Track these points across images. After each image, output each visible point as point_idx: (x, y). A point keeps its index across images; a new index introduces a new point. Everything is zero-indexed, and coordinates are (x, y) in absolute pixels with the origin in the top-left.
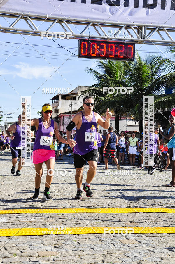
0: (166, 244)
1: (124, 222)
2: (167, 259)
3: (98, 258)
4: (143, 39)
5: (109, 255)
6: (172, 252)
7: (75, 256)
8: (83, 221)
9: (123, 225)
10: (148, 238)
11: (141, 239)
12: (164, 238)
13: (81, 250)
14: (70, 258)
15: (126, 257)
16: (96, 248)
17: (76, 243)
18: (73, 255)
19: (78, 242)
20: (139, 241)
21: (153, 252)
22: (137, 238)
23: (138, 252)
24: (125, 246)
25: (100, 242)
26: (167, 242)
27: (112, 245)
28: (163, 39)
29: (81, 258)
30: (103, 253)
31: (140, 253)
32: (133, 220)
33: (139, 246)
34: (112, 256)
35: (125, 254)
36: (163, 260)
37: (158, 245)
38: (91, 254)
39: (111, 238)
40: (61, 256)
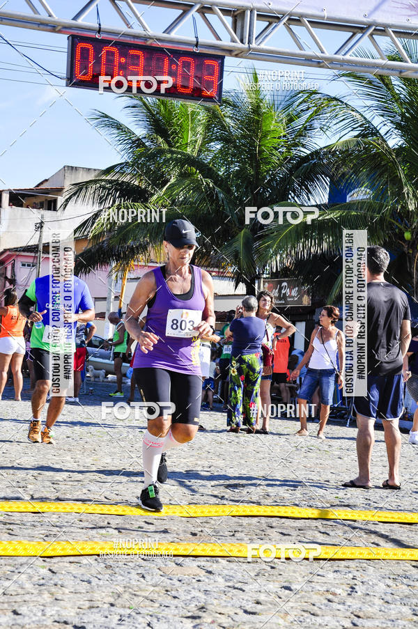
0: (275, 577)
1: (177, 534)
2: (271, 604)
3: (99, 599)
4: (246, 46)
5: (127, 594)
6: (287, 591)
7: (40, 593)
8: (64, 529)
9: (171, 540)
10: (232, 565)
11: (213, 567)
12: (273, 565)
13: (56, 585)
14: (27, 597)
15: (169, 598)
16: (95, 581)
17: (45, 572)
18: (36, 592)
19: (50, 570)
20: (210, 569)
21: (241, 589)
22: (202, 564)
23: (202, 589)
24: (171, 579)
25: (109, 571)
26: (281, 573)
27: (137, 577)
28: (301, 48)
29: (56, 599)
30: (112, 590)
31: (207, 591)
32: (202, 531)
33: (207, 580)
34: (135, 595)
35: (169, 593)
36: (261, 604)
37: (257, 578)
38: (84, 591)
39: (138, 564)
40: (4, 594)
